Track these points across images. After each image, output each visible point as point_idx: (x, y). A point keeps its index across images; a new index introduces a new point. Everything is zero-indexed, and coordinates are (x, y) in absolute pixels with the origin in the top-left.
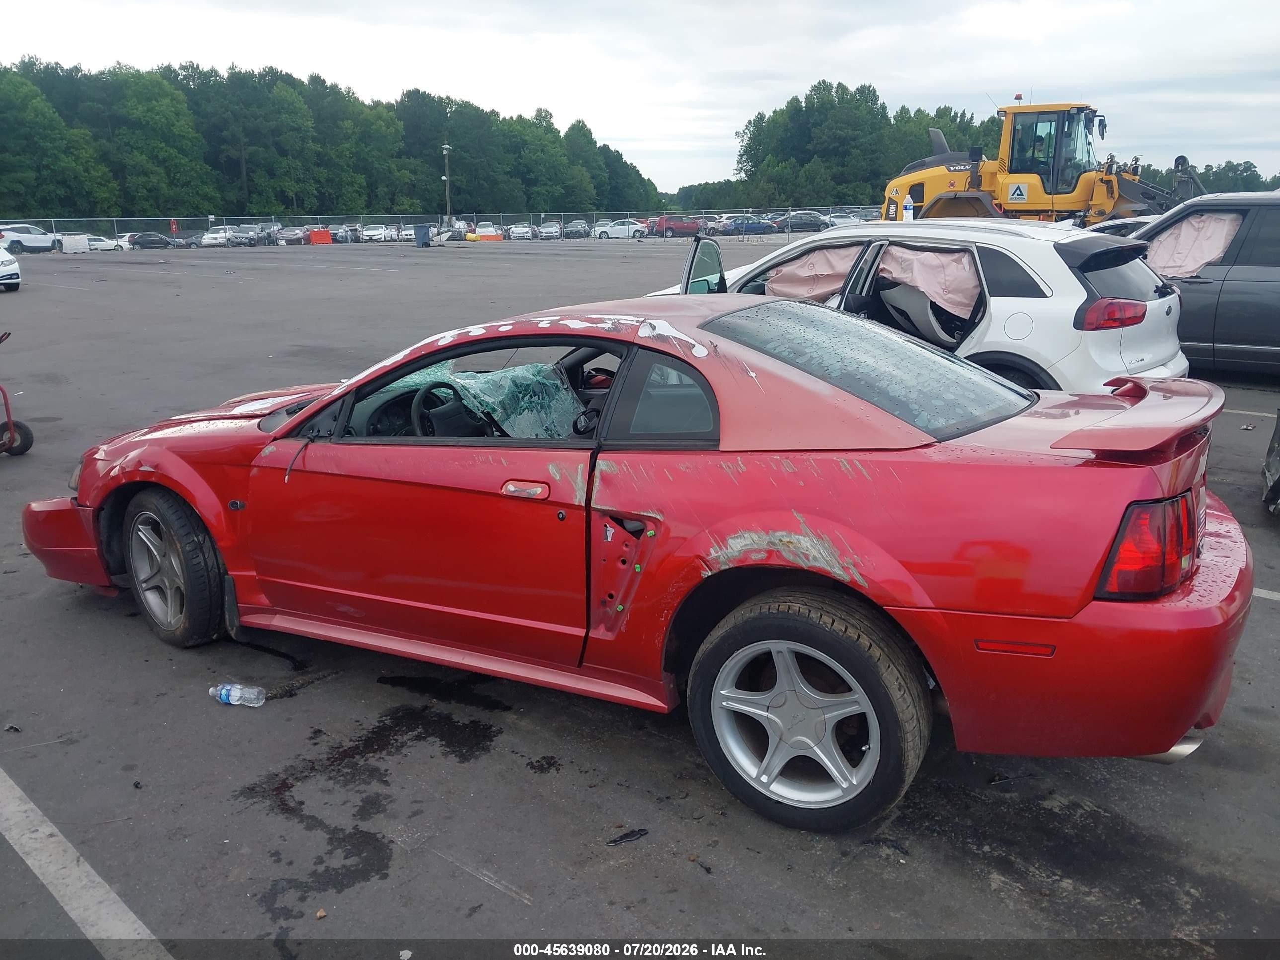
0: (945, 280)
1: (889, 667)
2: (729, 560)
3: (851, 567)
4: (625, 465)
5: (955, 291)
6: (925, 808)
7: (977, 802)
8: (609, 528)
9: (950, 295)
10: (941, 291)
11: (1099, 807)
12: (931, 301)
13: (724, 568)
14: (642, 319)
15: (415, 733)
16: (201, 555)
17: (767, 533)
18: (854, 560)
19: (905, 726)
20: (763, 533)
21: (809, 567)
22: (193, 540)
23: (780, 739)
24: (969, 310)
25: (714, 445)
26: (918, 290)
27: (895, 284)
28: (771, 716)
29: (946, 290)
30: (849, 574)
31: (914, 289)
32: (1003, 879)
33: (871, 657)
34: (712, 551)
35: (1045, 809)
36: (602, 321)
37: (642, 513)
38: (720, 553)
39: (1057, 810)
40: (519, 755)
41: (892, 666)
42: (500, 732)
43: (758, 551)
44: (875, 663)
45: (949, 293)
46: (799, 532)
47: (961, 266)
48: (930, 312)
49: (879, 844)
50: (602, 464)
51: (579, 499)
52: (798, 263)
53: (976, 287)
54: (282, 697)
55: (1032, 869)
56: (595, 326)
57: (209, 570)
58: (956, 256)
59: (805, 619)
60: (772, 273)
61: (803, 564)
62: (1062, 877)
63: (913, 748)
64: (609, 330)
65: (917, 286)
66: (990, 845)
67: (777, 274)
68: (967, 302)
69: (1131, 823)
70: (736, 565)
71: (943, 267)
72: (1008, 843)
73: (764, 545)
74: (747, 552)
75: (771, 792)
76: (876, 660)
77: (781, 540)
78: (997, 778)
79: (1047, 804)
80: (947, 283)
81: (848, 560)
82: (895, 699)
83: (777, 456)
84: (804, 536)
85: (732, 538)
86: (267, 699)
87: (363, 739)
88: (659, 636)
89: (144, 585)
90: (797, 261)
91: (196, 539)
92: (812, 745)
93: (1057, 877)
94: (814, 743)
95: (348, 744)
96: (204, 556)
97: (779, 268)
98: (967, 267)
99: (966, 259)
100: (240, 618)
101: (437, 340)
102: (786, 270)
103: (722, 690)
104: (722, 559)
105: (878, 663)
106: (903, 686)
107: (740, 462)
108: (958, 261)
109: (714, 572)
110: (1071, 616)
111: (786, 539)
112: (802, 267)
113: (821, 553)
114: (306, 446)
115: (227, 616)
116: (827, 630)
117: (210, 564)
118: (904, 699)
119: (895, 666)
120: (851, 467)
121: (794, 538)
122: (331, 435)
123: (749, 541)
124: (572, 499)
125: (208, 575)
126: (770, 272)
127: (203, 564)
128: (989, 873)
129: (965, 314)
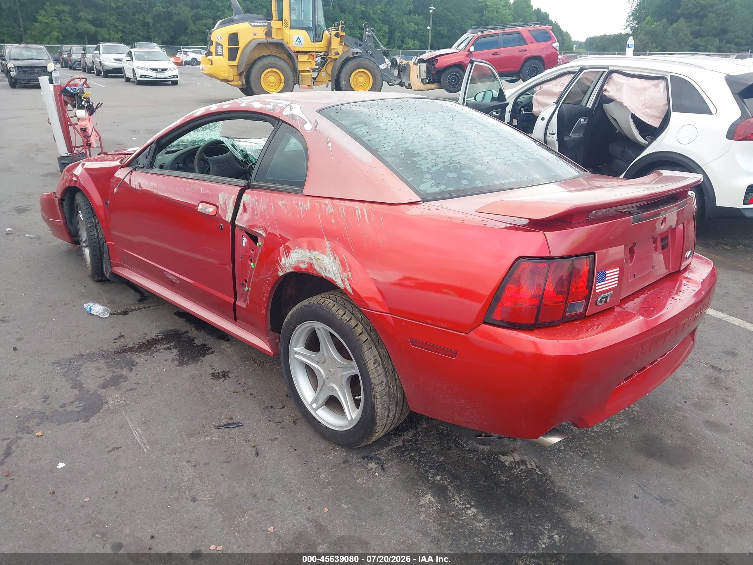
0: (645, 99)
1: (371, 348)
2: (291, 266)
3: (346, 280)
4: (255, 199)
5: (651, 107)
6: (420, 444)
7: (457, 447)
8: (244, 238)
9: (646, 110)
10: (640, 107)
11: (537, 467)
12: (632, 113)
13: (288, 271)
14: (288, 103)
15: (169, 345)
16: (95, 230)
17: (310, 251)
18: (348, 276)
19: (375, 388)
20: (307, 251)
21: (326, 277)
22: (92, 222)
23: (324, 383)
24: (660, 121)
25: (300, 190)
26: (623, 105)
27: (611, 100)
28: (319, 368)
29: (644, 106)
30: (344, 283)
31: (621, 104)
32: (432, 499)
33: (359, 340)
34: (283, 259)
35: (500, 461)
36: (269, 104)
37: (256, 231)
38: (286, 262)
39: (507, 464)
40: (211, 367)
41: (374, 348)
42: (213, 353)
43: (303, 262)
44: (361, 344)
45: (646, 108)
46: (324, 253)
47: (658, 89)
48: (631, 121)
49: (372, 460)
50: (245, 197)
51: (228, 218)
52: (554, 82)
53: (665, 105)
54: (119, 315)
55: (457, 497)
56: (265, 106)
57: (100, 238)
58: (656, 81)
59: (328, 310)
60: (537, 89)
61: (324, 274)
62: (472, 506)
63: (381, 403)
64: (270, 110)
65: (622, 102)
66: (442, 476)
67: (540, 89)
68: (658, 115)
69: (552, 482)
70: (293, 270)
71: (645, 89)
72: (455, 477)
73: (306, 259)
74: (299, 262)
75: (317, 414)
76: (362, 342)
77: (315, 257)
78: (483, 434)
79: (503, 458)
80: (646, 101)
81: (345, 275)
82: (370, 370)
83: (327, 201)
84: (327, 256)
85: (293, 252)
86: (111, 314)
87: (141, 344)
88: (263, 309)
89: (84, 244)
90: (553, 81)
91: (94, 221)
92: (338, 390)
93: (469, 506)
94: (339, 389)
95: (131, 345)
96: (97, 231)
97: (542, 86)
98: (662, 90)
99: (662, 84)
100: (112, 268)
101: (193, 114)
102: (545, 86)
103: (295, 348)
104: (287, 266)
105: (363, 345)
106: (378, 362)
107: (308, 203)
108: (656, 86)
109: (284, 273)
110: (467, 332)
111: (317, 257)
112: (555, 85)
113: (333, 269)
114: (131, 172)
115: (104, 266)
116: (338, 319)
117: (100, 236)
118: (377, 370)
119: (377, 349)
120: (361, 213)
121: (321, 256)
122: (144, 167)
123: (300, 256)
124: (225, 218)
125: (99, 243)
126: (536, 88)
127: (96, 235)
128: (427, 493)
129: (656, 124)
